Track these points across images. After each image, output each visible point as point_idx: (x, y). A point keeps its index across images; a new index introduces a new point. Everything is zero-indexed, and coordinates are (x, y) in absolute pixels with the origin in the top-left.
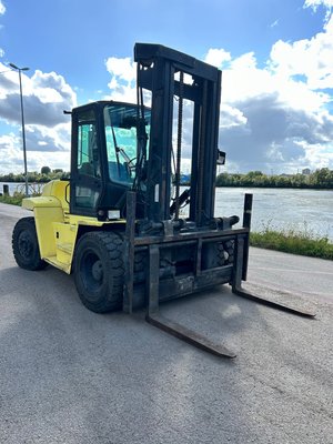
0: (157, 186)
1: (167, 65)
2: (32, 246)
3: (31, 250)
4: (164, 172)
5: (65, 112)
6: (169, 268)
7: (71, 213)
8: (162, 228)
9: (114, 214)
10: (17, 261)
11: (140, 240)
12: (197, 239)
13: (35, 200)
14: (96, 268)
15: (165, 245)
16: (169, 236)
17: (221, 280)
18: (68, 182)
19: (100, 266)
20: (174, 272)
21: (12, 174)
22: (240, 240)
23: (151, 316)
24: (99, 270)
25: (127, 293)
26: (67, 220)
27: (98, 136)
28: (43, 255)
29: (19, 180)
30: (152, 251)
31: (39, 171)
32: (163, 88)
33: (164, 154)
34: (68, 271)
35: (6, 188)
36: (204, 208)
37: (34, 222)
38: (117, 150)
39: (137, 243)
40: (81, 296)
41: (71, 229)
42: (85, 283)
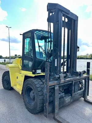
0: (56, 60)
1: (60, 13)
2: (8, 81)
3: (8, 83)
4: (59, 54)
5: (20, 34)
6: (62, 94)
7: (22, 70)
8: (59, 78)
9: (39, 71)
10: (3, 86)
11: (51, 83)
12: (72, 81)
13: (10, 65)
14: (31, 94)
15: (60, 85)
16: (62, 81)
17: (80, 96)
18: (21, 59)
19: (33, 93)
20: (64, 95)
21: (7, 57)
22: (87, 80)
23: (56, 117)
24: (33, 95)
25: (46, 108)
26: (20, 72)
27: (32, 42)
28: (12, 85)
29: (8, 58)
30: (56, 88)
31: (14, 56)
32: (58, 21)
33: (59, 47)
34: (21, 93)
35: (5, 60)
36: (73, 68)
37: (9, 73)
38: (39, 46)
39: (50, 85)
40: (26, 105)
41: (22, 76)
42: (27, 99)
